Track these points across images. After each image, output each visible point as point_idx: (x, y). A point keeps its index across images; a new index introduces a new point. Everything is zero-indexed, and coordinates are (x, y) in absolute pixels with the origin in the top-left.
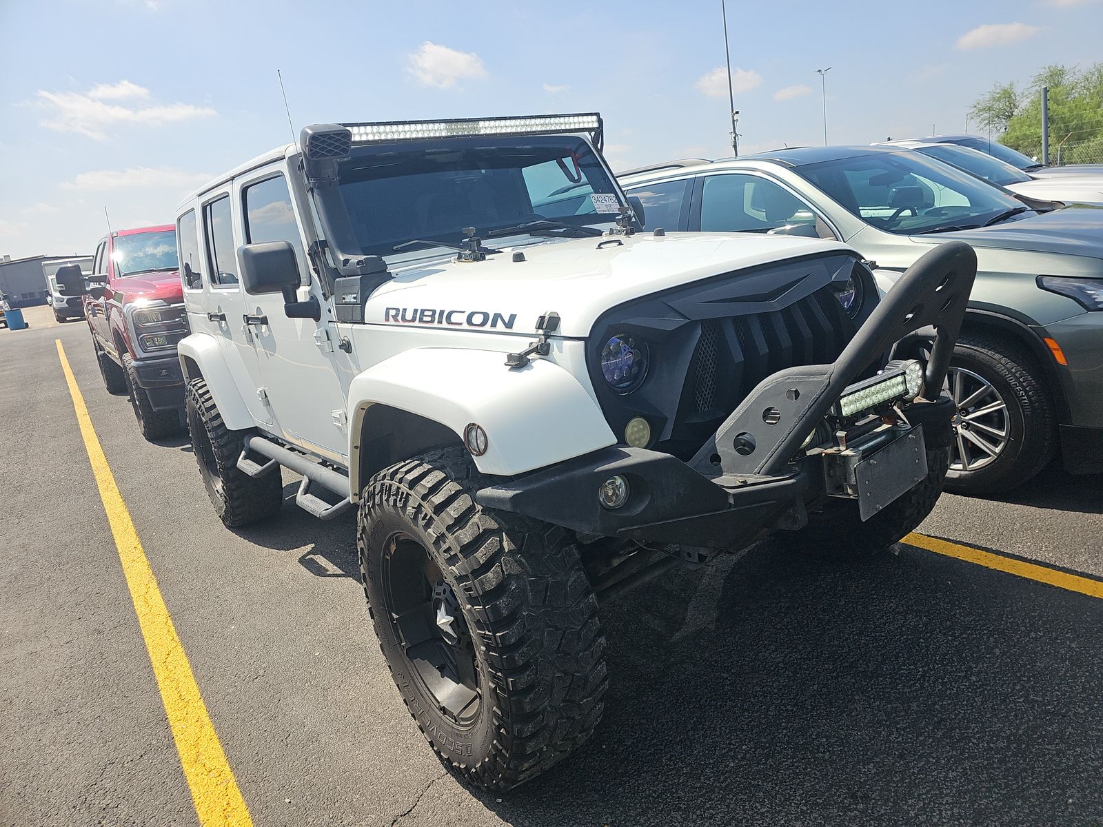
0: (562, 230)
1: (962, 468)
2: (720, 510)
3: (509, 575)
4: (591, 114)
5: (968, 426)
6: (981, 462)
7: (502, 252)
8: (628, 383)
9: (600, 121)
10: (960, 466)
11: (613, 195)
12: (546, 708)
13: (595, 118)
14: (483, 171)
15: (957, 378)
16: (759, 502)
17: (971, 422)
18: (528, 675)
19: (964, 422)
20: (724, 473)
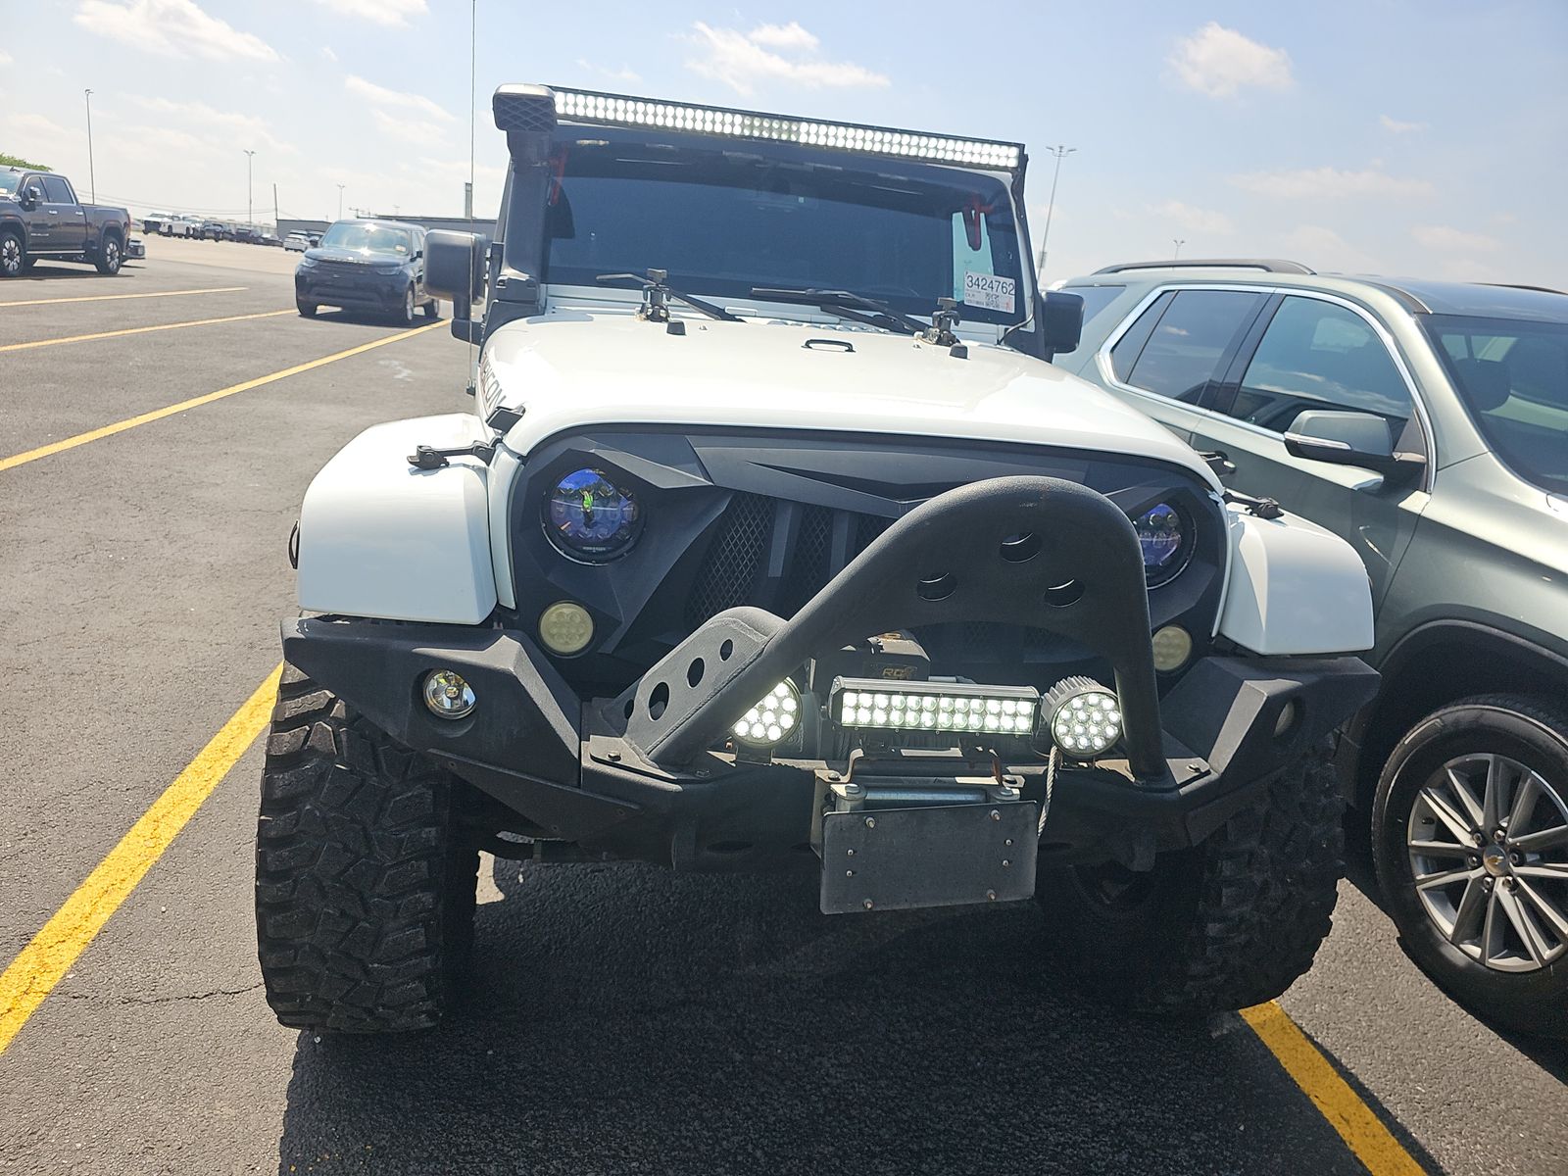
0: (872, 314)
1: (1478, 957)
2: (561, 784)
3: (311, 748)
4: (1009, 144)
5: (1514, 887)
6: (1513, 963)
7: (742, 321)
8: (601, 549)
9: (1023, 159)
10: (1476, 951)
11: (1012, 281)
12: (304, 944)
13: (1014, 151)
14: (801, 200)
15: (1525, 789)
16: (619, 798)
17: (1520, 880)
18: (279, 889)
19: (1510, 875)
20: (626, 735)
